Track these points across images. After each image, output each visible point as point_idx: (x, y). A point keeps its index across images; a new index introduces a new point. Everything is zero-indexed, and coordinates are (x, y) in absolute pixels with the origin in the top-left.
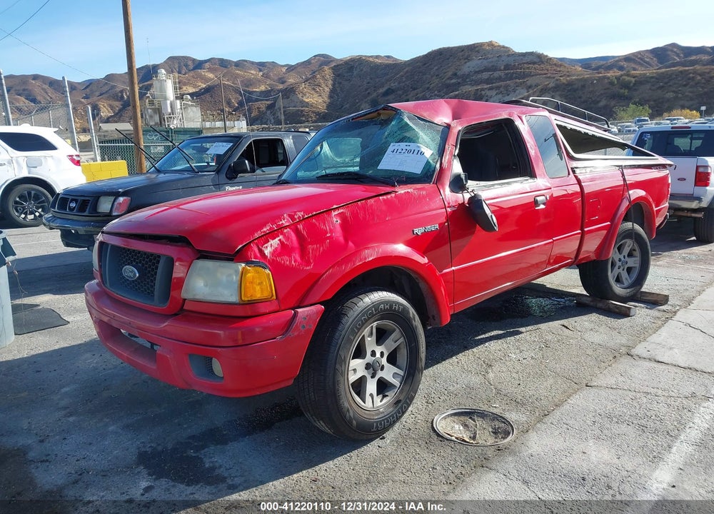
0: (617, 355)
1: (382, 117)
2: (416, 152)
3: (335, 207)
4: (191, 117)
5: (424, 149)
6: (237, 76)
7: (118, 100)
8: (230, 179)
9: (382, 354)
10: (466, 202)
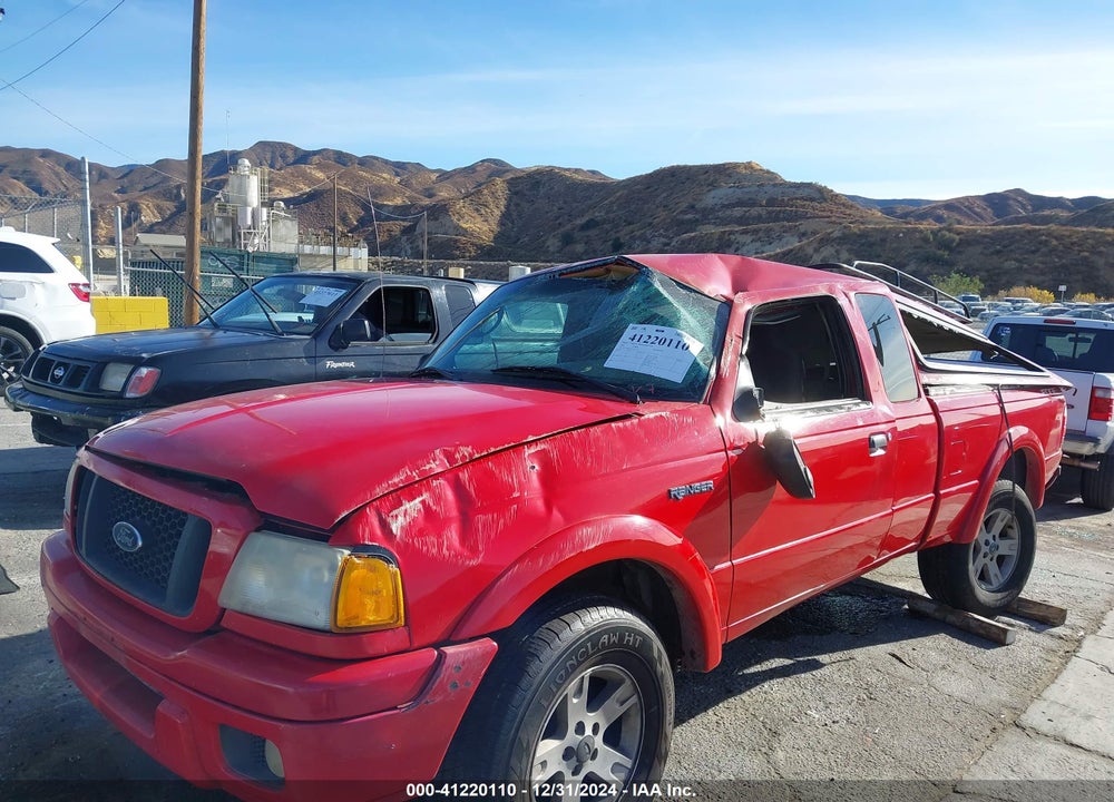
0: (998, 725)
1: (613, 275)
2: (674, 343)
3: (530, 438)
4: (282, 236)
5: (688, 340)
6: (359, 180)
7: (170, 199)
8: (336, 349)
9: (596, 728)
10: (761, 440)
